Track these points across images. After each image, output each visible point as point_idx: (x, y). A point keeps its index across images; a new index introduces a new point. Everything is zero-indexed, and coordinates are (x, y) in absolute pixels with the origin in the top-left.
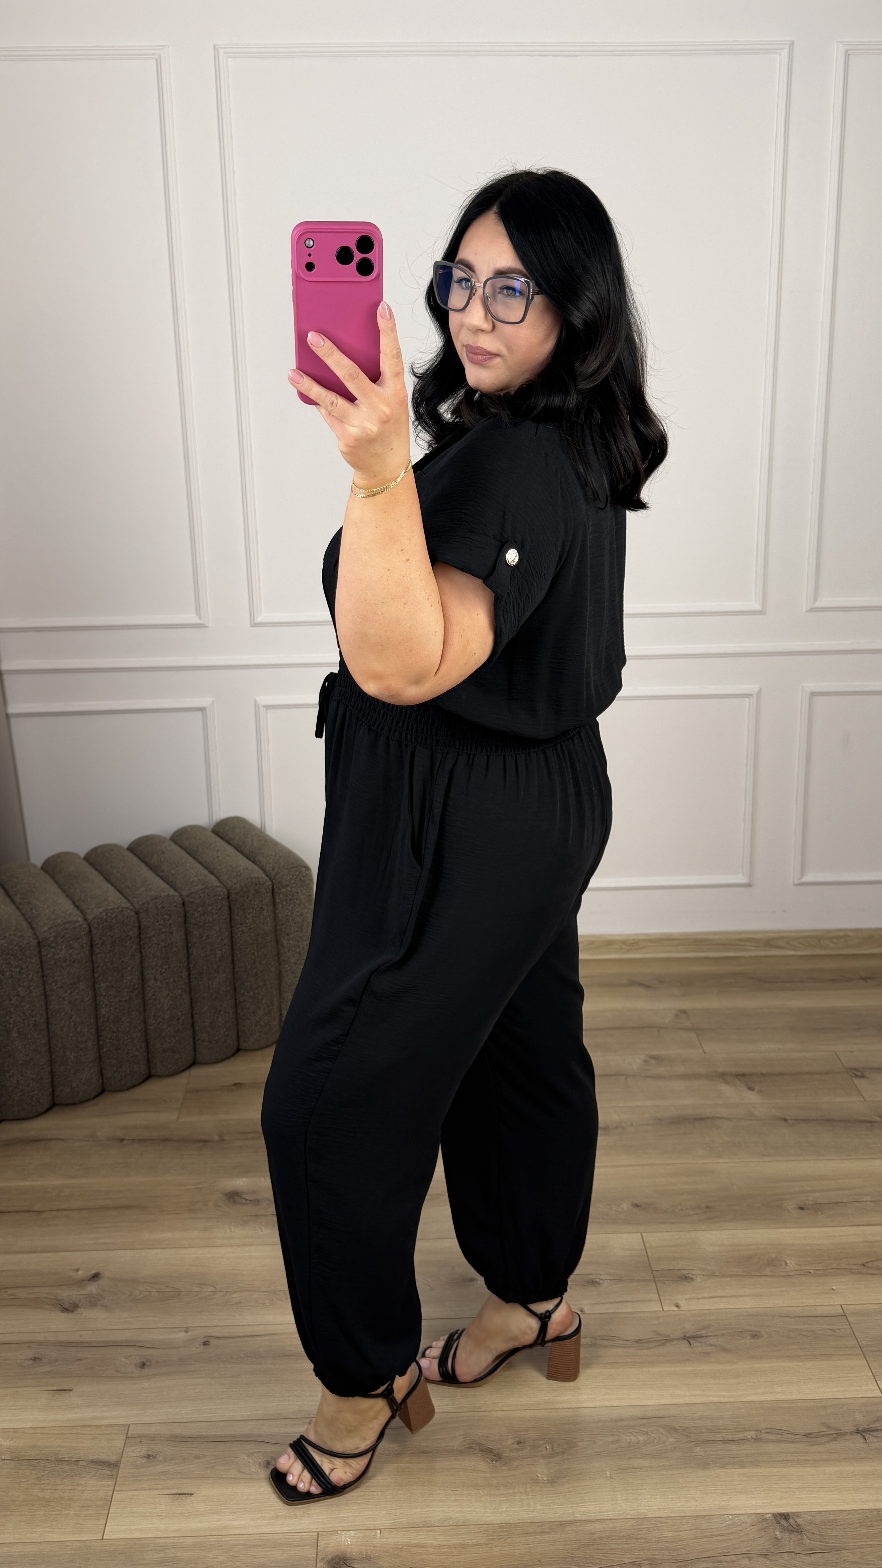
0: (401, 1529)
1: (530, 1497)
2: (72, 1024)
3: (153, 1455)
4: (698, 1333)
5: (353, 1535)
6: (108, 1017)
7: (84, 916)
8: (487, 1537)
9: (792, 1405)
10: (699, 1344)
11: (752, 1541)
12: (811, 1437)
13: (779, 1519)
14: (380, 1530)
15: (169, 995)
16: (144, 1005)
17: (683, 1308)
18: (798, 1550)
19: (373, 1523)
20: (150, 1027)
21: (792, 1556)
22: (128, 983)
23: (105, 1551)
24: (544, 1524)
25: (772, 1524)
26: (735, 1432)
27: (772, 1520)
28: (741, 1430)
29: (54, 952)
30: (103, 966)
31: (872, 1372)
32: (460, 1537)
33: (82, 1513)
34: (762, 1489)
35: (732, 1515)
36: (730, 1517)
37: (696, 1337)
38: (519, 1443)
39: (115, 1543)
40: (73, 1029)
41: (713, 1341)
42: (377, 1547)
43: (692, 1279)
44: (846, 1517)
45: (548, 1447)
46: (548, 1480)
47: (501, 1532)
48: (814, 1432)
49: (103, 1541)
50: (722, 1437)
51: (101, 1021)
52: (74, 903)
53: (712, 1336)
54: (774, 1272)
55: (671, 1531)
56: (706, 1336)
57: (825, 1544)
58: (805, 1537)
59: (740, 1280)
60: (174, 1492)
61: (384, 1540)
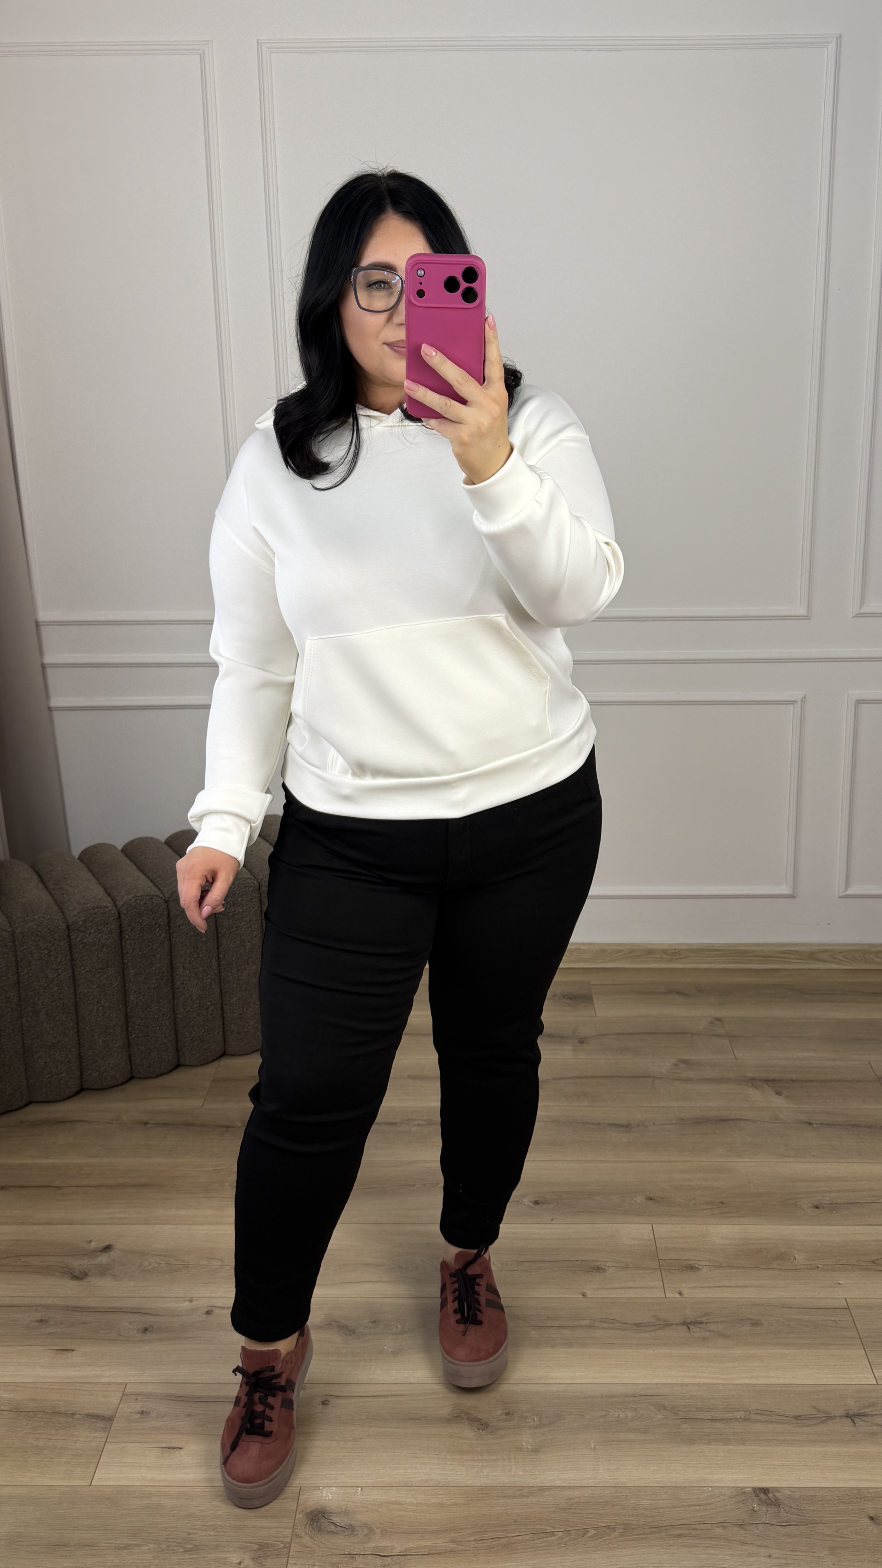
0: (382, 1488)
1: (513, 1463)
2: (101, 1008)
3: (147, 1412)
4: (698, 1319)
5: (334, 1491)
6: (137, 1003)
7: (115, 902)
8: (465, 1498)
9: (785, 1389)
10: (698, 1330)
11: (729, 1511)
12: (800, 1419)
13: (758, 1493)
14: (362, 1487)
15: (198, 984)
16: (173, 993)
17: (686, 1296)
18: (774, 1522)
19: (355, 1481)
20: (178, 1016)
21: (767, 1526)
22: (157, 971)
23: (92, 1496)
24: (524, 1488)
25: (751, 1497)
26: (725, 1411)
27: (751, 1493)
28: (732, 1410)
29: (83, 936)
30: (132, 952)
31: (869, 1361)
32: (439, 1497)
33: (73, 1461)
34: (745, 1465)
35: (711, 1487)
36: (710, 1489)
37: (694, 1323)
38: (507, 1414)
39: (102, 1489)
40: (101, 1014)
41: (712, 1327)
42: (357, 1503)
43: (698, 1269)
44: (825, 1494)
45: (535, 1419)
46: (532, 1449)
47: (480, 1494)
48: (804, 1414)
49: (91, 1487)
50: (711, 1416)
51: (130, 1007)
52: (106, 890)
53: (712, 1322)
54: (782, 1266)
55: (649, 1500)
56: (707, 1323)
57: (802, 1517)
58: (782, 1510)
59: (746, 1272)
60: (164, 1446)
61: (364, 1497)
